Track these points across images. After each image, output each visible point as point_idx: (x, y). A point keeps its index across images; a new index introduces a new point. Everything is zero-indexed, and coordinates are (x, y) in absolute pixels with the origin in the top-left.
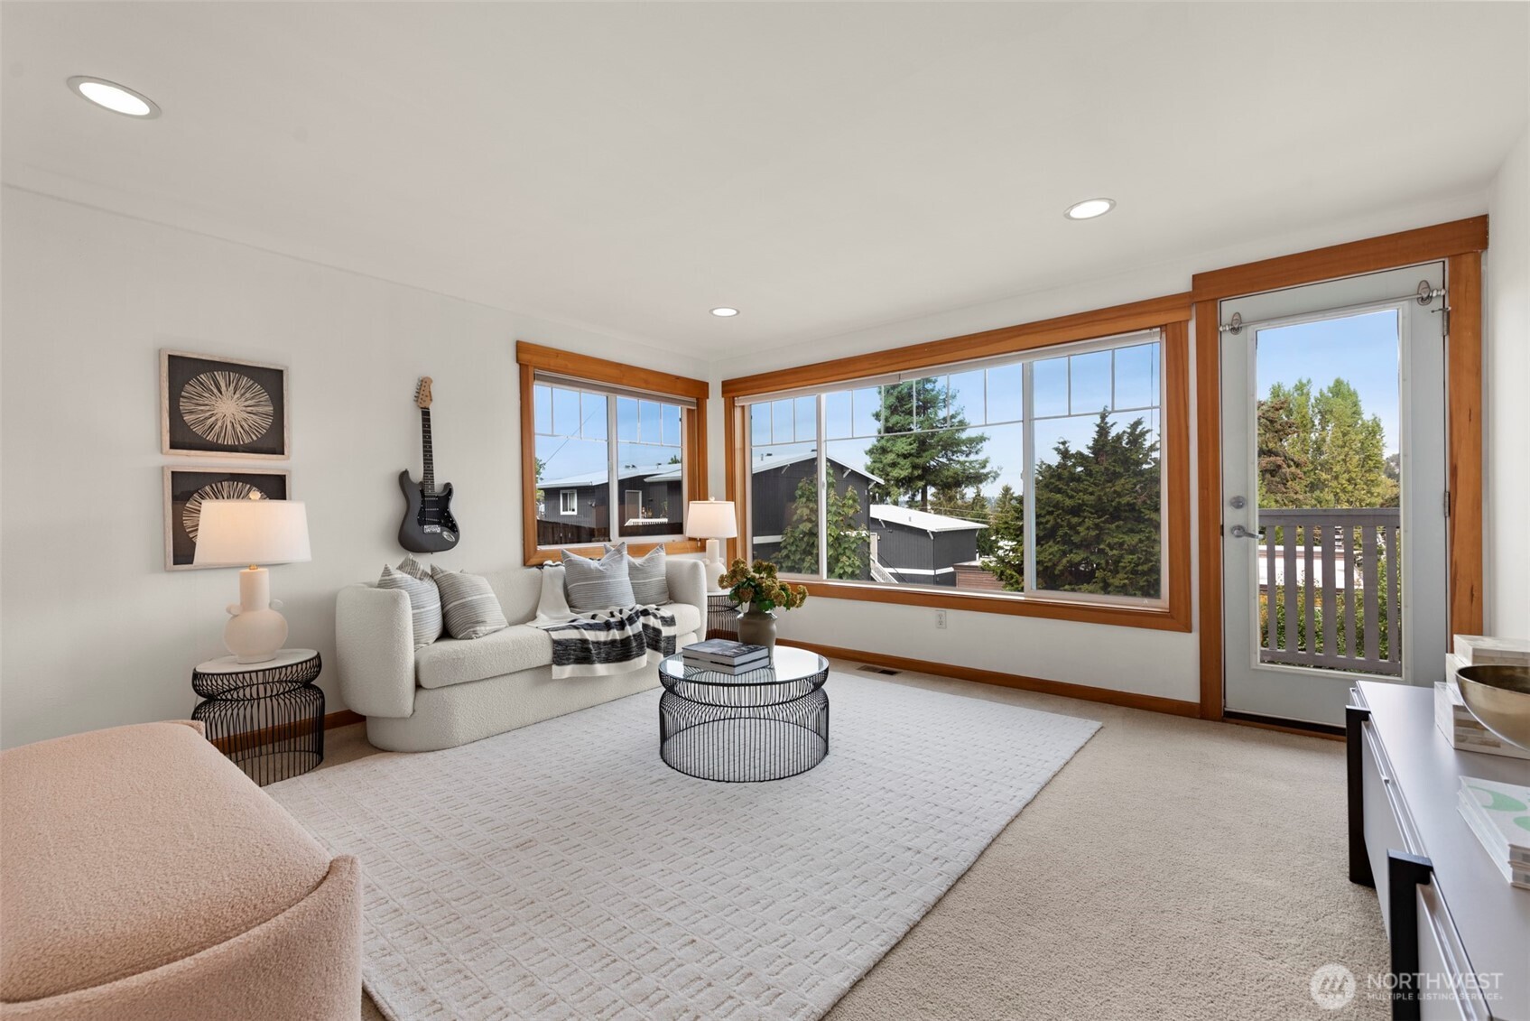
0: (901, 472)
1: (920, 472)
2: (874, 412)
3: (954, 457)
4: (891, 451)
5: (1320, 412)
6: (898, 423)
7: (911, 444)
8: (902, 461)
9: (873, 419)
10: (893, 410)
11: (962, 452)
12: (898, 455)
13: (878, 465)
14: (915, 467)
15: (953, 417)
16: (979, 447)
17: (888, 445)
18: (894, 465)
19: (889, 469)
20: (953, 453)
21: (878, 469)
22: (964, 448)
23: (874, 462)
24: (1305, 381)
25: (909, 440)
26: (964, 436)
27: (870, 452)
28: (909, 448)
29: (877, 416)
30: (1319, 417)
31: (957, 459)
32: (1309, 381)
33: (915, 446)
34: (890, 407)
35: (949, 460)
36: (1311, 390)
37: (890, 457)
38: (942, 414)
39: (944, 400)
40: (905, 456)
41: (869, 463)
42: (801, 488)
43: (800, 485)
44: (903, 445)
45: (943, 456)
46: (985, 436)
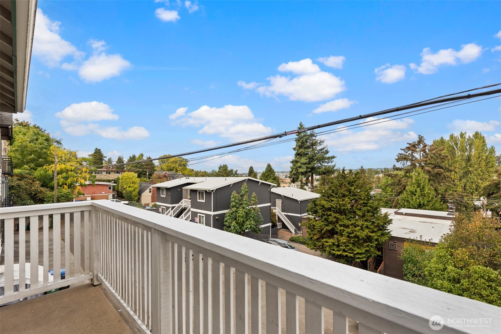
0: (302, 170)
1: (309, 170)
2: (293, 148)
3: (323, 164)
4: (299, 162)
5: (469, 144)
6: (302, 152)
7: (306, 160)
8: (303, 166)
9: (293, 150)
10: (300, 147)
11: (326, 162)
12: (302, 164)
13: (294, 167)
14: (307, 168)
15: (323, 149)
16: (332, 160)
17: (298, 160)
18: (300, 167)
19: (298, 169)
20: (323, 162)
21: (295, 168)
22: (326, 161)
23: (294, 166)
24: (464, 133)
25: (306, 158)
26: (327, 156)
27: (292, 162)
28: (305, 161)
29: (294, 149)
30: (468, 146)
31: (324, 165)
32: (465, 133)
33: (308, 160)
34: (299, 146)
35: (322, 165)
36: (466, 136)
37: (299, 164)
38: (319, 148)
39: (320, 143)
40: (305, 164)
41: (292, 166)
42: (233, 194)
43: (233, 193)
44: (304, 160)
45: (318, 164)
46: (334, 156)
